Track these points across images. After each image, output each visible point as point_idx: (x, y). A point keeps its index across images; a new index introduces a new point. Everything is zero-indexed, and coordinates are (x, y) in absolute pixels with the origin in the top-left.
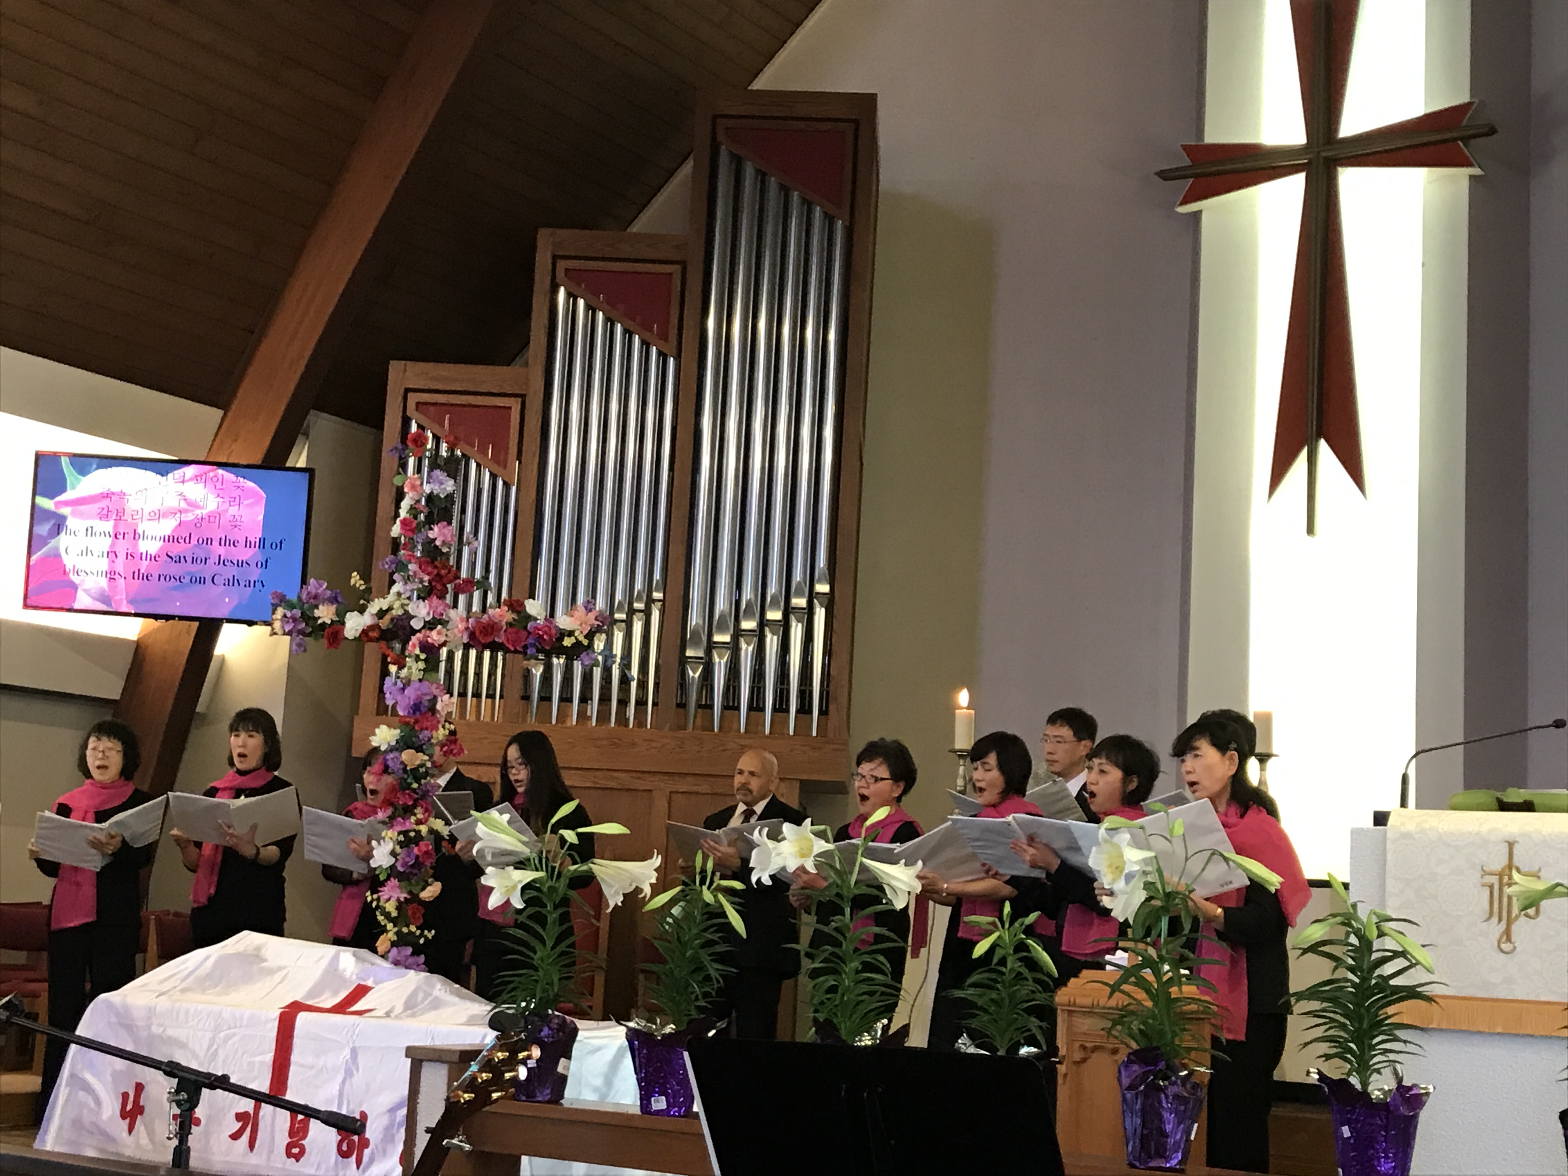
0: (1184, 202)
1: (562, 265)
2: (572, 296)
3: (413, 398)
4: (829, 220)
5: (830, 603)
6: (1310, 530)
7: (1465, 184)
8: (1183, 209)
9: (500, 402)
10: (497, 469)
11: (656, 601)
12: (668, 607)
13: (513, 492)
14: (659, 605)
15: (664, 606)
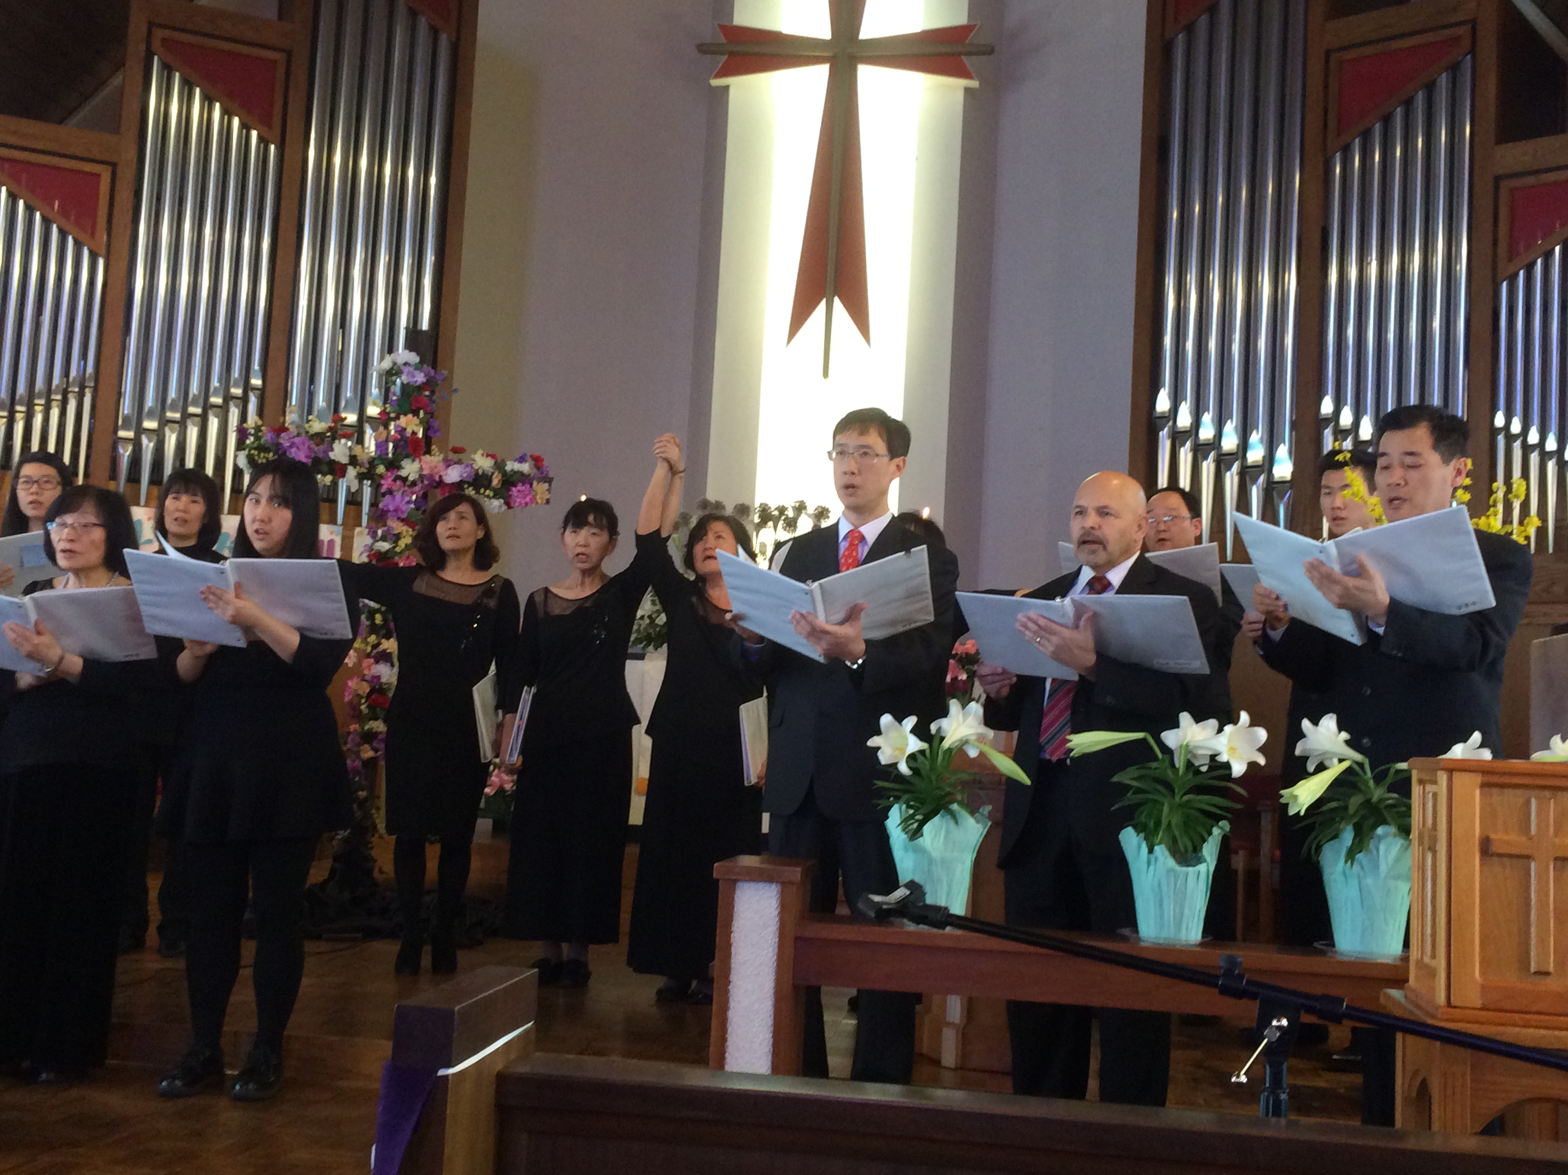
0: (718, 76)
1: (159, 33)
2: (167, 67)
4: (435, 32)
6: (826, 374)
7: (960, 96)
8: (716, 82)
9: (88, 167)
10: (82, 237)
11: (254, 389)
12: (267, 394)
13: (101, 262)
14: (257, 392)
15: (262, 393)
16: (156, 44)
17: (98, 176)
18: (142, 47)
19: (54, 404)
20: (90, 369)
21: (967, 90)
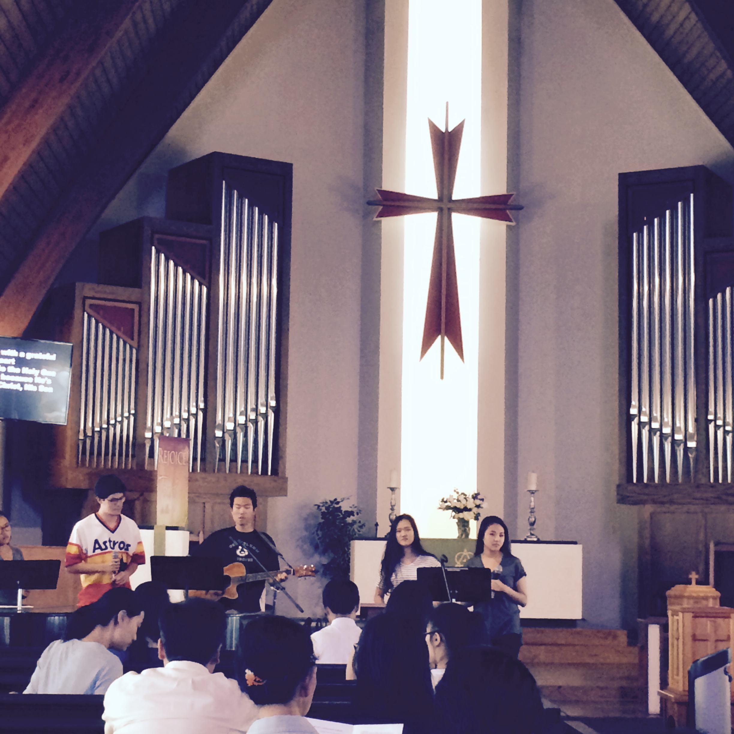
0: (378, 217)
1: (157, 236)
2: (158, 252)
3: (88, 302)
4: (271, 222)
5: (276, 410)
6: (442, 377)
7: (505, 230)
8: (375, 220)
9: (130, 306)
10: (126, 339)
12: (207, 411)
13: (134, 351)
14: (203, 410)
16: (155, 241)
17: (133, 310)
18: (150, 244)
19: (118, 424)
21: (508, 226)
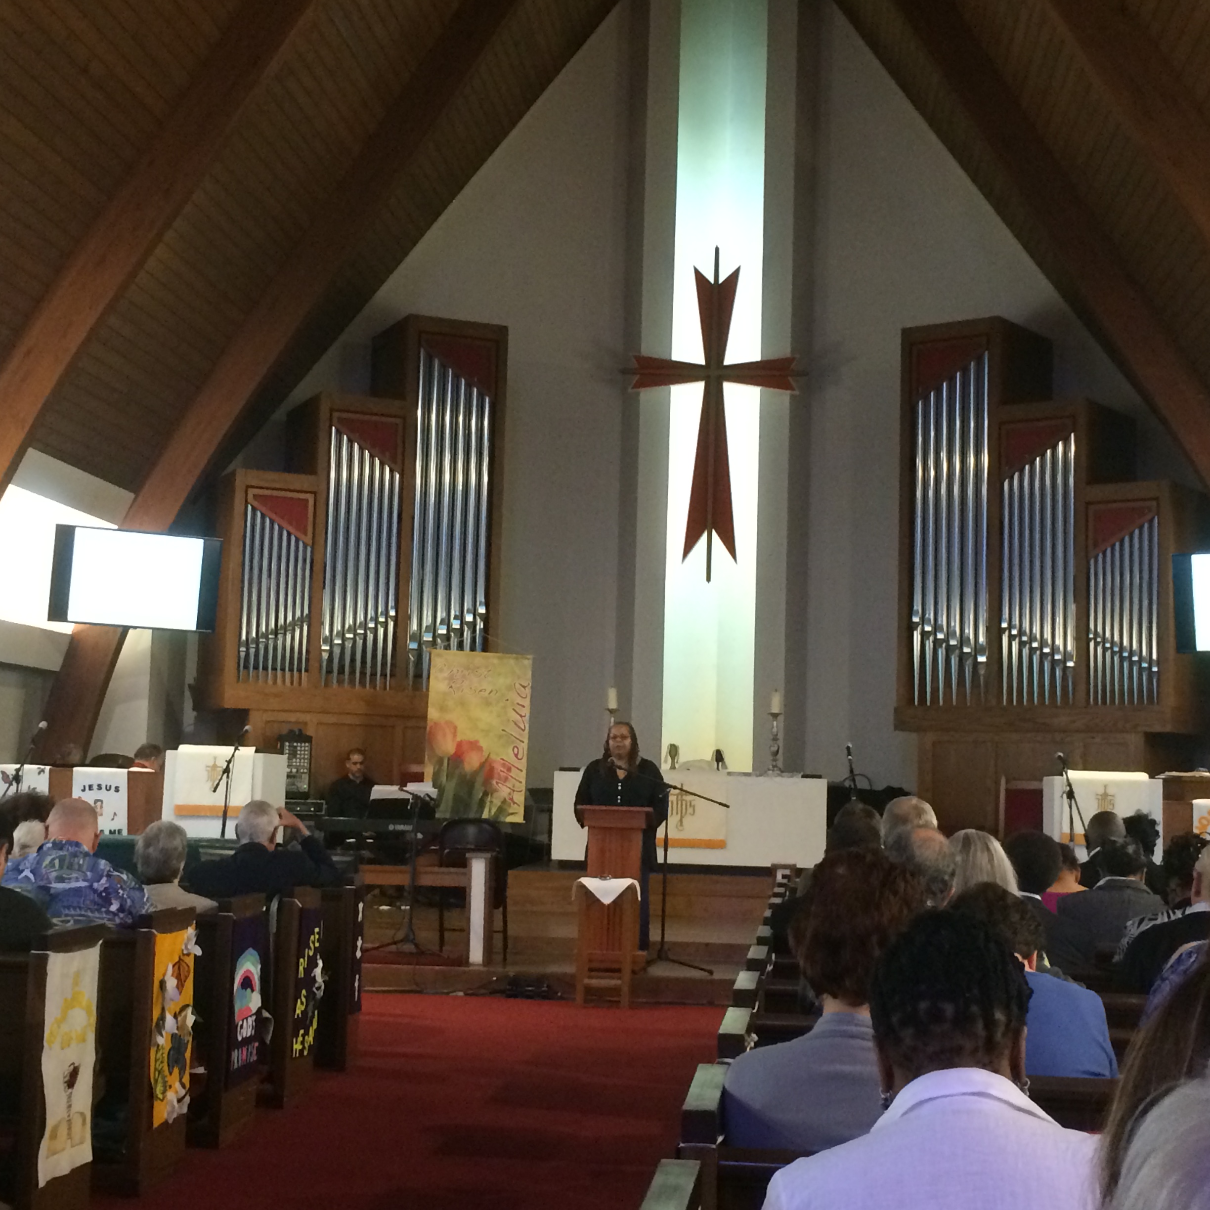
0: (632, 387)
1: (336, 415)
2: (339, 434)
3: (251, 492)
4: (481, 396)
5: (486, 618)
6: (709, 580)
7: (788, 400)
9: (302, 496)
10: (299, 535)
11: (391, 617)
12: (399, 619)
13: (309, 550)
14: (394, 619)
15: (396, 619)
16: (335, 421)
17: (307, 501)
18: (327, 424)
19: (288, 633)
20: (306, 611)
21: (791, 396)
